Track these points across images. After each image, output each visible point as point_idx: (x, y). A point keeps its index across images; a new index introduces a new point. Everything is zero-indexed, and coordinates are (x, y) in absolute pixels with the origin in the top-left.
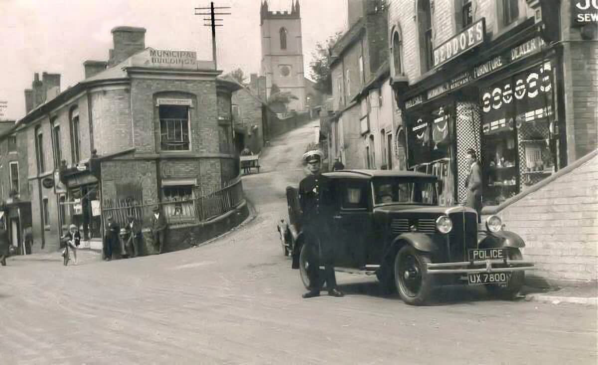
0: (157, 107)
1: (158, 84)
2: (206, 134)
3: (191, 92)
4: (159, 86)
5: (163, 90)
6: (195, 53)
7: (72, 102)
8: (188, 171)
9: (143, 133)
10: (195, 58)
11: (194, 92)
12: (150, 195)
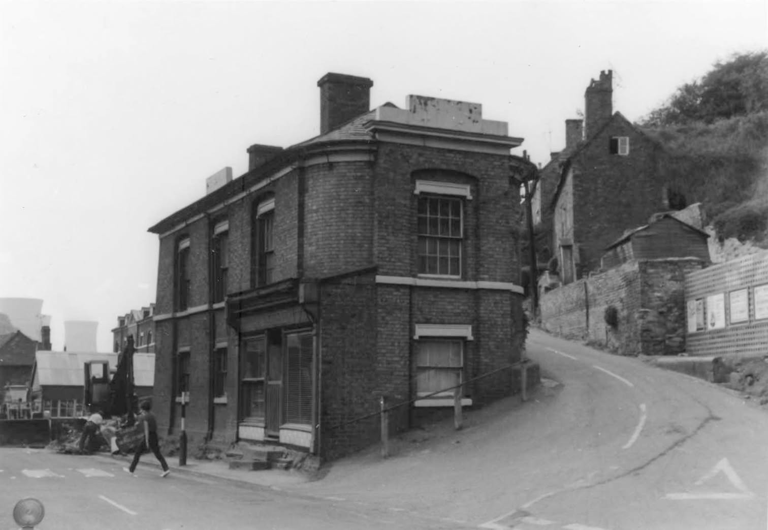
0: (416, 196)
1: (420, 155)
2: (490, 248)
3: (470, 172)
4: (422, 159)
5: (427, 166)
6: (480, 105)
7: (264, 187)
8: (458, 311)
9: (391, 238)
10: (480, 113)
11: (476, 174)
12: (397, 352)
